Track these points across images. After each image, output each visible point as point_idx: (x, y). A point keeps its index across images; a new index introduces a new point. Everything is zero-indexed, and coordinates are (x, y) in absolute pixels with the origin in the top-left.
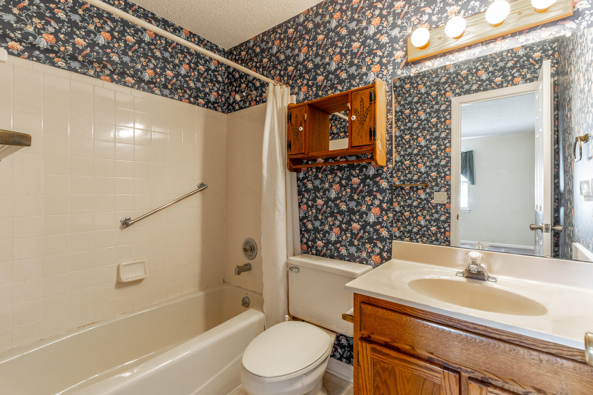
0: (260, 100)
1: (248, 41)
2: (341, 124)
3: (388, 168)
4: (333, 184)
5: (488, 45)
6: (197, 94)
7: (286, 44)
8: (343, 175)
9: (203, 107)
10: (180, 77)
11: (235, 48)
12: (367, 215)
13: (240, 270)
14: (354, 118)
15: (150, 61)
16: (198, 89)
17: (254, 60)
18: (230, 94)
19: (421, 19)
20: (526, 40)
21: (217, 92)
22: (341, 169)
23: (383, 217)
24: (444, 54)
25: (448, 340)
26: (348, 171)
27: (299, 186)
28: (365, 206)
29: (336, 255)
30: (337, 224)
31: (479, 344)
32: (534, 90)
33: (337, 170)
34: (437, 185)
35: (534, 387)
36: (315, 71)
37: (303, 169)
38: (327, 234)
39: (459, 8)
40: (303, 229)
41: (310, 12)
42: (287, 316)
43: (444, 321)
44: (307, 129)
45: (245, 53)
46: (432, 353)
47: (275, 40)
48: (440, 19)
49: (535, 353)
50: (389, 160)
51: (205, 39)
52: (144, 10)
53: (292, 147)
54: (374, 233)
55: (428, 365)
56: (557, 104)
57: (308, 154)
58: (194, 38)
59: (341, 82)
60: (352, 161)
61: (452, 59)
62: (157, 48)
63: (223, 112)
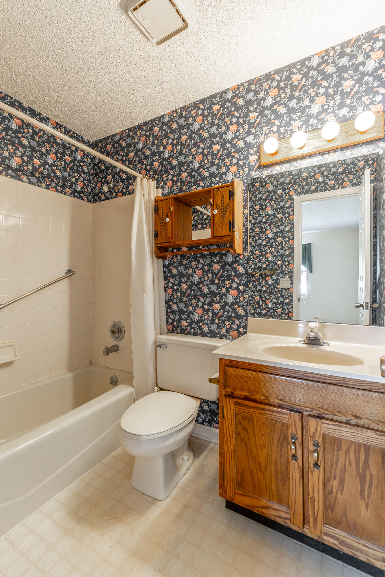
0: (126, 191)
1: (114, 135)
2: (198, 216)
3: (244, 256)
4: (196, 270)
5: (323, 156)
6: (64, 183)
7: (152, 141)
8: (205, 262)
9: (69, 196)
10: (47, 166)
11: (101, 141)
12: (226, 296)
13: (109, 351)
14: (216, 211)
15: (17, 149)
16: (64, 178)
17: (120, 153)
18: (96, 185)
19: (271, 129)
20: (352, 154)
21: (83, 181)
22: (203, 256)
23: (240, 297)
24: (290, 161)
25: (294, 388)
26: (209, 258)
27: (164, 272)
28: (225, 289)
29: (199, 332)
30: (200, 305)
31: (316, 388)
32: (359, 193)
33: (200, 257)
34: (282, 272)
35: (353, 415)
36: (180, 168)
37: (168, 256)
38: (191, 315)
39: (301, 123)
40: (169, 311)
41: (174, 114)
42: (156, 388)
43: (291, 374)
44: (173, 220)
45: (111, 146)
46: (281, 400)
47: (141, 136)
48: (286, 131)
49: (354, 390)
50: (245, 249)
51: (71, 131)
52: (11, 98)
53: (159, 236)
54: (232, 312)
55: (279, 409)
56: (376, 205)
57: (174, 243)
58: (61, 128)
59: (203, 179)
60: (214, 249)
61: (296, 165)
62: (24, 137)
63: (89, 201)
